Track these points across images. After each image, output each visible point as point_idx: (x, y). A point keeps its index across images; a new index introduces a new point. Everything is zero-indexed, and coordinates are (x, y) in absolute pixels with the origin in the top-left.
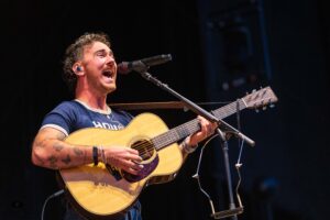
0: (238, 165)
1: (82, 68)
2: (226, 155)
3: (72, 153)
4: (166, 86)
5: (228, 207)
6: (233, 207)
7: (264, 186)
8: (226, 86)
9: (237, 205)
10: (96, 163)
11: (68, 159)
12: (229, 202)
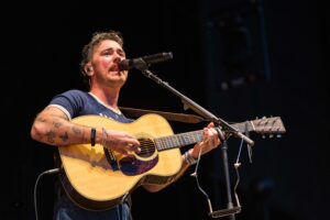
0: (237, 164)
1: (92, 68)
2: (225, 155)
3: (71, 131)
4: (166, 84)
5: (226, 207)
6: (231, 206)
7: (262, 186)
8: (224, 86)
9: (235, 204)
10: (93, 145)
11: (65, 136)
12: (227, 202)
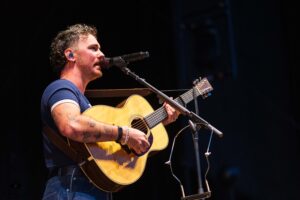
0: (208, 153)
2: (197, 145)
4: (143, 80)
6: (201, 191)
9: (205, 190)
